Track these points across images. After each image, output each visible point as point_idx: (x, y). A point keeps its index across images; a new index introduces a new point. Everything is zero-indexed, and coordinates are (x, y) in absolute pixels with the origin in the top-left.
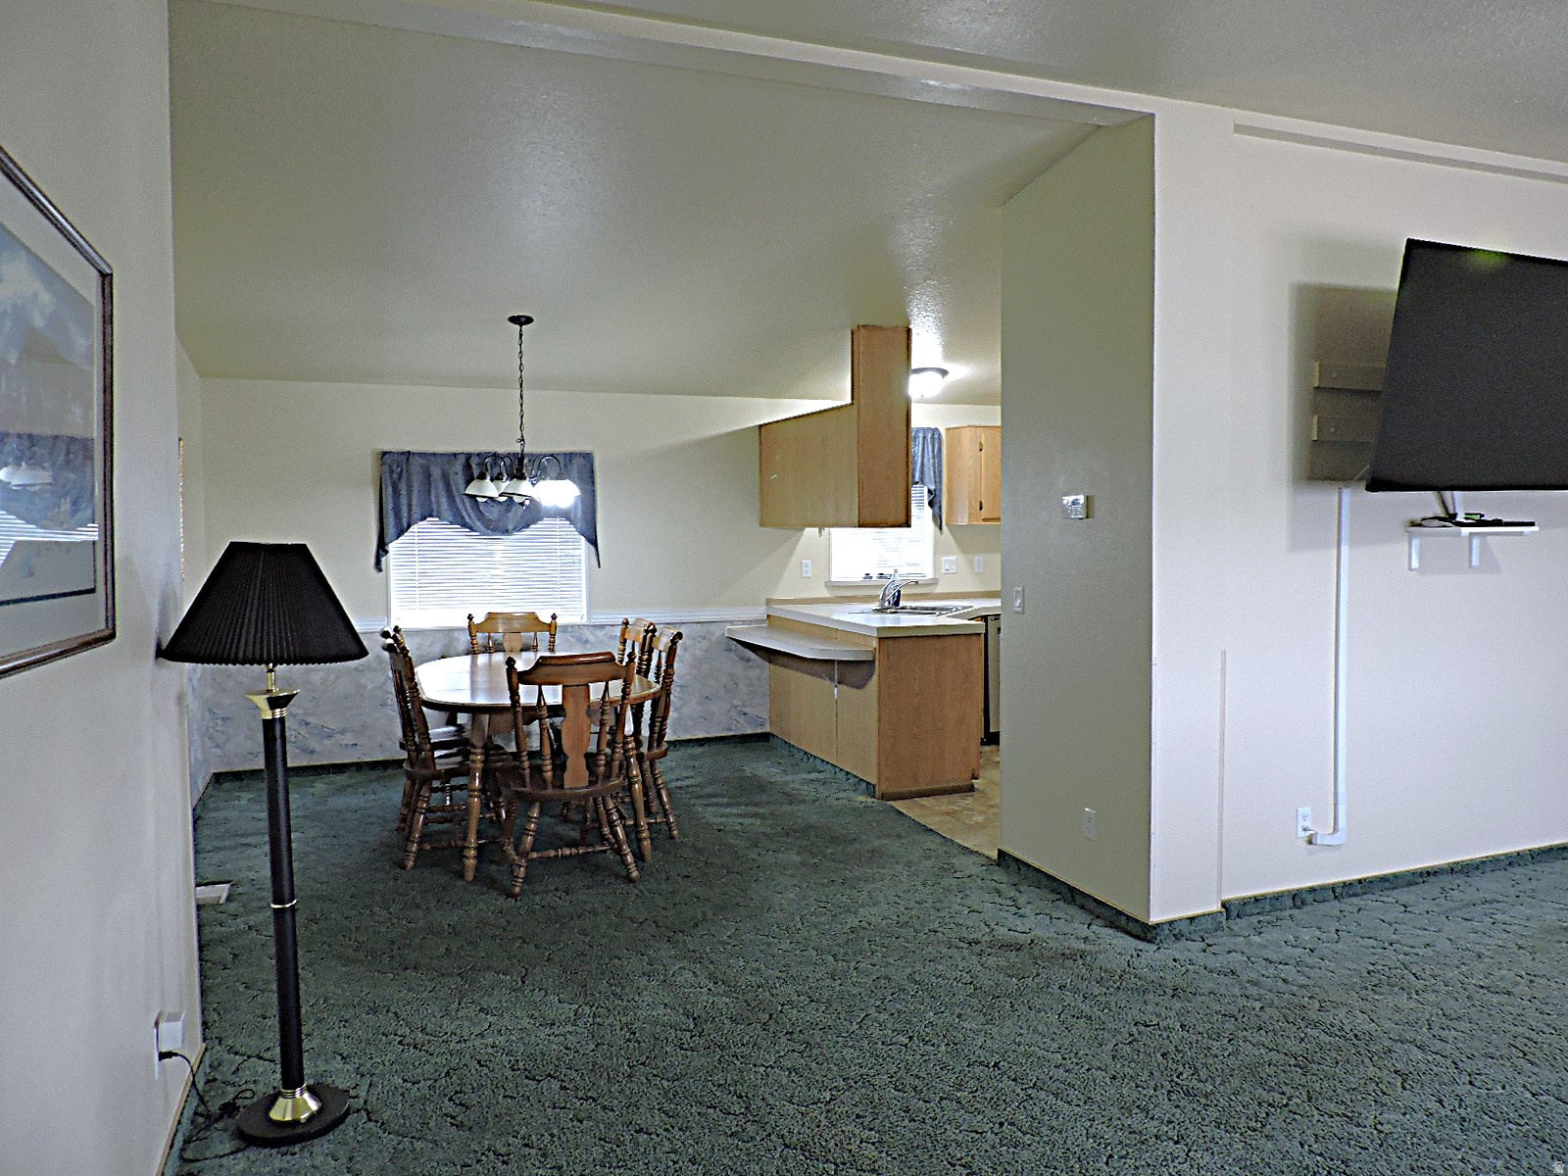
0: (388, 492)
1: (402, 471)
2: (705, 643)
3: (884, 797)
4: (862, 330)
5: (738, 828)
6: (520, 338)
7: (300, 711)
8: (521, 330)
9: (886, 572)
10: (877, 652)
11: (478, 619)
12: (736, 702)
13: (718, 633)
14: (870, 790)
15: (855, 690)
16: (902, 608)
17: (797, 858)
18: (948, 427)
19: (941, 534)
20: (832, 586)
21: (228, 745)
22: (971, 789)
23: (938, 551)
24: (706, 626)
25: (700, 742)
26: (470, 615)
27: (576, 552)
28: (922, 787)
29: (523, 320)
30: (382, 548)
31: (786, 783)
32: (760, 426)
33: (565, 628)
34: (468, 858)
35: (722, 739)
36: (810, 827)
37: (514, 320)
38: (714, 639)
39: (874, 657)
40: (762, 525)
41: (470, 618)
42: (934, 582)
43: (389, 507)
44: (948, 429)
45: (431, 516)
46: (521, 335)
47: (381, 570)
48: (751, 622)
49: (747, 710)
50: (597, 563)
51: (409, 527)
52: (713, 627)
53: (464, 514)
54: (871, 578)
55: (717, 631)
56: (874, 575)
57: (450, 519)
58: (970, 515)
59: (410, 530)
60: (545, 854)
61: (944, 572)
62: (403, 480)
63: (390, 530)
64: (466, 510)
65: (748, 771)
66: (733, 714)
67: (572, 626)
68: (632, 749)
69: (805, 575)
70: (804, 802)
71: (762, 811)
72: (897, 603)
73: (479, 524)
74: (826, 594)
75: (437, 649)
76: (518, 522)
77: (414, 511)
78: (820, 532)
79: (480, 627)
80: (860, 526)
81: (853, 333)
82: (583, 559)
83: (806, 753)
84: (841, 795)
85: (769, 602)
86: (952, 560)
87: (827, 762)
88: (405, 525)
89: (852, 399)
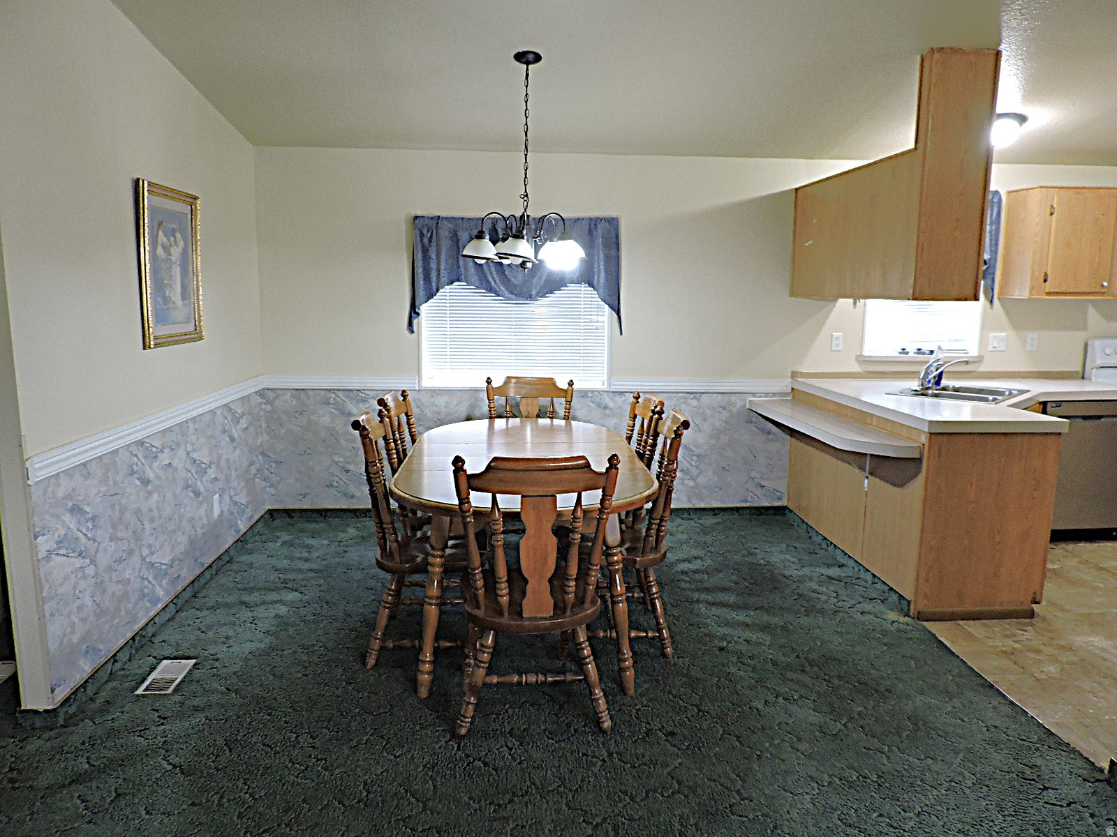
0: (419, 255)
1: (432, 233)
2: (726, 414)
3: (921, 617)
4: (937, 55)
5: (744, 648)
6: (527, 79)
7: (342, 460)
8: (527, 70)
9: (926, 348)
10: (926, 448)
11: (496, 383)
12: (753, 474)
13: (739, 404)
14: (903, 604)
15: (891, 487)
16: (944, 389)
17: (815, 718)
18: (1011, 189)
19: (992, 308)
20: (862, 360)
21: (280, 486)
22: (1031, 614)
23: (985, 327)
24: (726, 397)
25: (715, 511)
26: (489, 378)
27: (600, 318)
28: (968, 607)
29: (531, 57)
30: (414, 311)
31: (801, 580)
32: (797, 189)
33: (584, 393)
34: (422, 672)
35: (737, 509)
36: (830, 659)
37: (520, 57)
38: (734, 411)
39: (922, 454)
40: (792, 294)
41: (489, 381)
42: (979, 360)
43: (419, 270)
44: (1009, 192)
45: (459, 280)
46: (527, 75)
47: (413, 332)
48: (774, 394)
49: (763, 483)
50: (619, 331)
51: (437, 291)
52: (733, 398)
53: (490, 279)
54: (907, 353)
55: (738, 402)
56: (912, 349)
57: (477, 284)
58: (1032, 288)
59: (438, 294)
60: (507, 679)
61: (990, 349)
62: (434, 244)
63: (421, 293)
64: (491, 273)
65: (760, 557)
66: (751, 486)
67: (592, 392)
68: (617, 562)
69: (834, 348)
70: (822, 612)
71: (775, 620)
72: (938, 383)
73: (503, 289)
74: (856, 368)
75: (463, 410)
76: (541, 287)
77: (442, 275)
78: (855, 303)
79: (501, 390)
80: (915, 299)
81: (922, 60)
82: (606, 325)
83: (825, 539)
84: (868, 606)
85: (794, 375)
86: (1002, 337)
87: (849, 557)
88: (434, 288)
89: (916, 142)
